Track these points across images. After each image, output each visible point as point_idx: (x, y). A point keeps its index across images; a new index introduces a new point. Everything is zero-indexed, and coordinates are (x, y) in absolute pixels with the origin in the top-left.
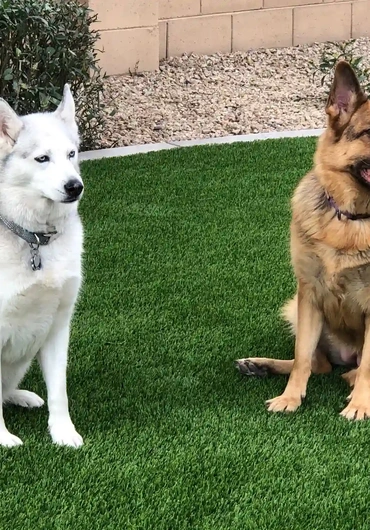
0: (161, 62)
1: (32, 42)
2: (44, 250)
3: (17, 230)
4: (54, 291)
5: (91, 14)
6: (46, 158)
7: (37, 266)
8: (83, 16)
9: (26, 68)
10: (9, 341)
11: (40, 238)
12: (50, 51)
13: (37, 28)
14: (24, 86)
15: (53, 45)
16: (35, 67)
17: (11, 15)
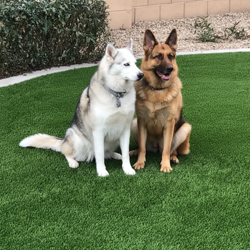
0: (132, 25)
1: (83, 16)
2: (121, 100)
3: (111, 91)
4: (125, 115)
5: (107, 5)
6: (128, 65)
7: (119, 105)
8: (103, 6)
9: (81, 27)
10: (107, 134)
11: (120, 95)
12: (90, 20)
13: (85, 10)
14: (80, 33)
15: (91, 17)
16: (85, 26)
17: (75, 6)
